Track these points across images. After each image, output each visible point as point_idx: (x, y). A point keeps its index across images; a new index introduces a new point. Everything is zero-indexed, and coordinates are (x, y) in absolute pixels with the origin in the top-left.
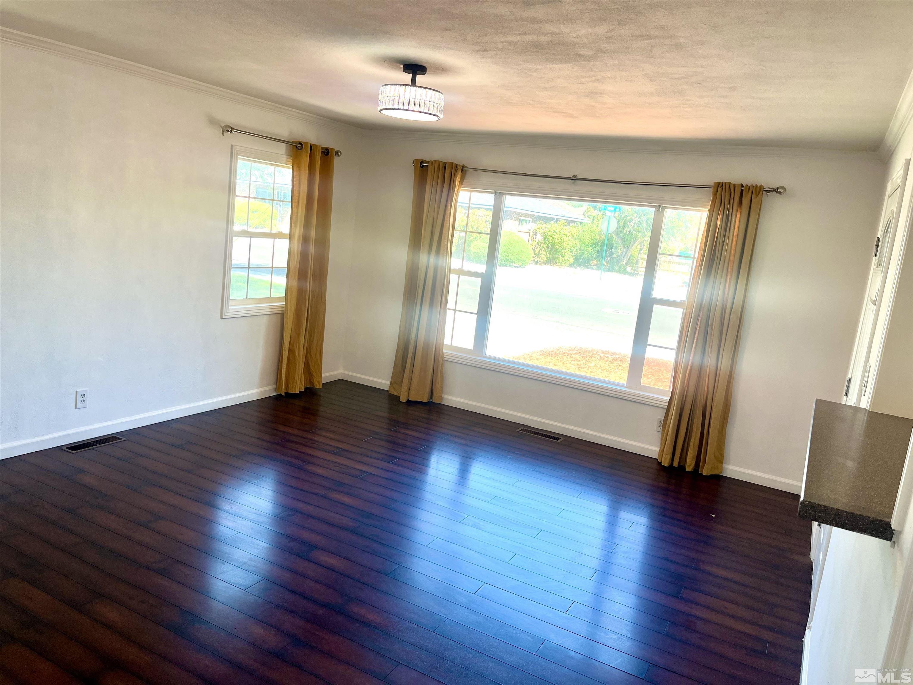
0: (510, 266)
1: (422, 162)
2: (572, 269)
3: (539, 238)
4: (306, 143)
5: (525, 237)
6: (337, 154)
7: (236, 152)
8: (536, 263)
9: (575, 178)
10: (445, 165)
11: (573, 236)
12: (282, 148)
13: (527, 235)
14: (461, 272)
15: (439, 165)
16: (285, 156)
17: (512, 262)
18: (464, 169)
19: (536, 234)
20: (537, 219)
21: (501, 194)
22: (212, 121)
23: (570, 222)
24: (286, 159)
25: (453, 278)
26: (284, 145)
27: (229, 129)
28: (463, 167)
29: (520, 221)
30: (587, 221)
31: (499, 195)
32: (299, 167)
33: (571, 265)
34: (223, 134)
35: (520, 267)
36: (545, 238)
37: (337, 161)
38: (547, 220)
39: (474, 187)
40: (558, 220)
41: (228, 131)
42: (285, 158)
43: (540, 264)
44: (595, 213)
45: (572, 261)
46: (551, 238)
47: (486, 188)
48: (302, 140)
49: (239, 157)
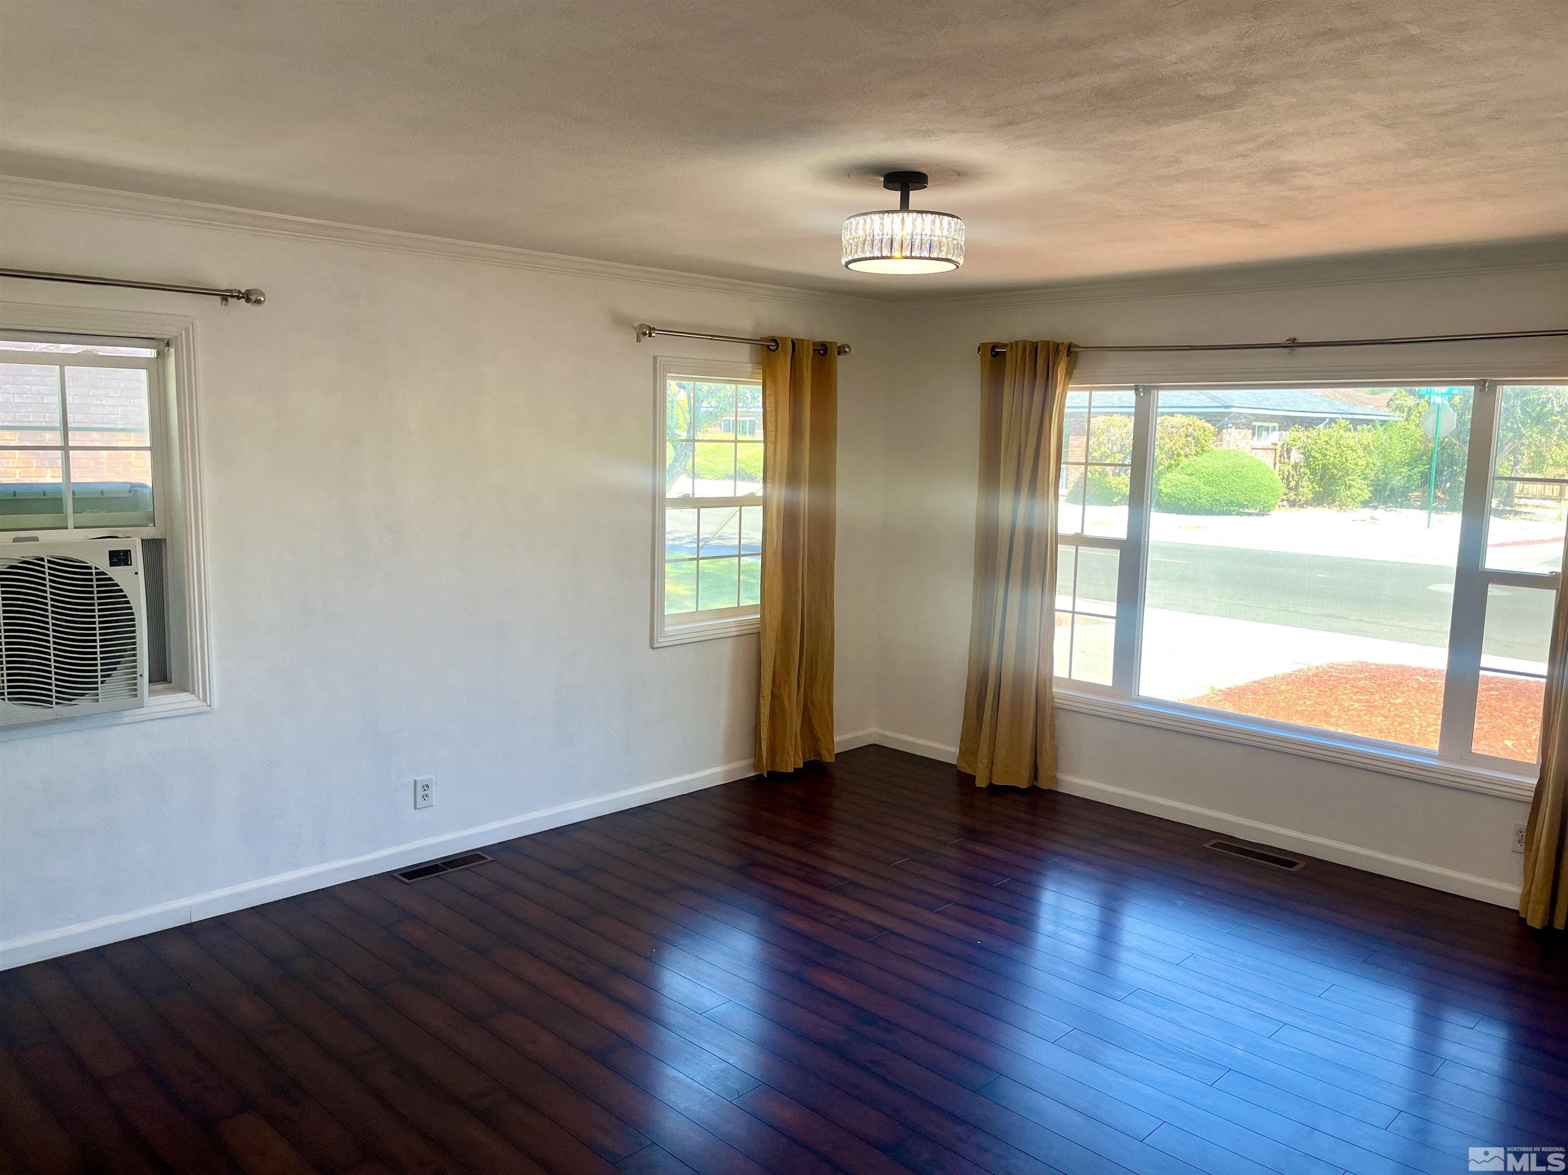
0: (1239, 514)
1: (995, 346)
2: (1367, 512)
3: (1296, 456)
4: (784, 339)
5: (1268, 459)
6: (841, 350)
7: (662, 367)
8: (1292, 504)
9: (1293, 344)
10: (1035, 347)
11: (1366, 448)
12: (744, 353)
13: (1271, 453)
14: (1080, 540)
15: (1025, 348)
16: (750, 365)
17: (1243, 506)
18: (1071, 351)
19: (1289, 451)
20: (1287, 423)
21: (1148, 389)
22: (620, 321)
23: (1356, 423)
24: (750, 369)
25: (1065, 552)
26: (746, 347)
27: (646, 331)
28: (1070, 346)
29: (1256, 432)
30: (1398, 417)
31: (1144, 392)
32: (774, 381)
33: (1365, 504)
34: (638, 340)
35: (1257, 515)
36: (1307, 455)
37: (841, 362)
38: (1309, 423)
39: (1093, 381)
40: (1333, 420)
41: (645, 334)
42: (748, 367)
43: (1301, 506)
44: (1410, 401)
45: (1367, 495)
46: (1319, 456)
47: (1116, 381)
48: (777, 334)
49: (668, 374)
